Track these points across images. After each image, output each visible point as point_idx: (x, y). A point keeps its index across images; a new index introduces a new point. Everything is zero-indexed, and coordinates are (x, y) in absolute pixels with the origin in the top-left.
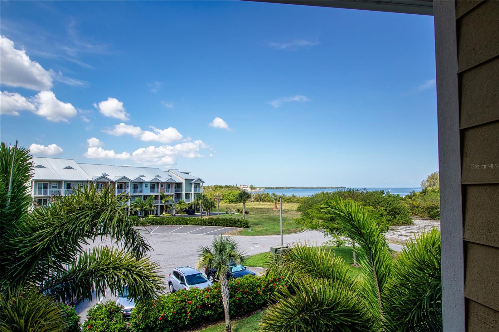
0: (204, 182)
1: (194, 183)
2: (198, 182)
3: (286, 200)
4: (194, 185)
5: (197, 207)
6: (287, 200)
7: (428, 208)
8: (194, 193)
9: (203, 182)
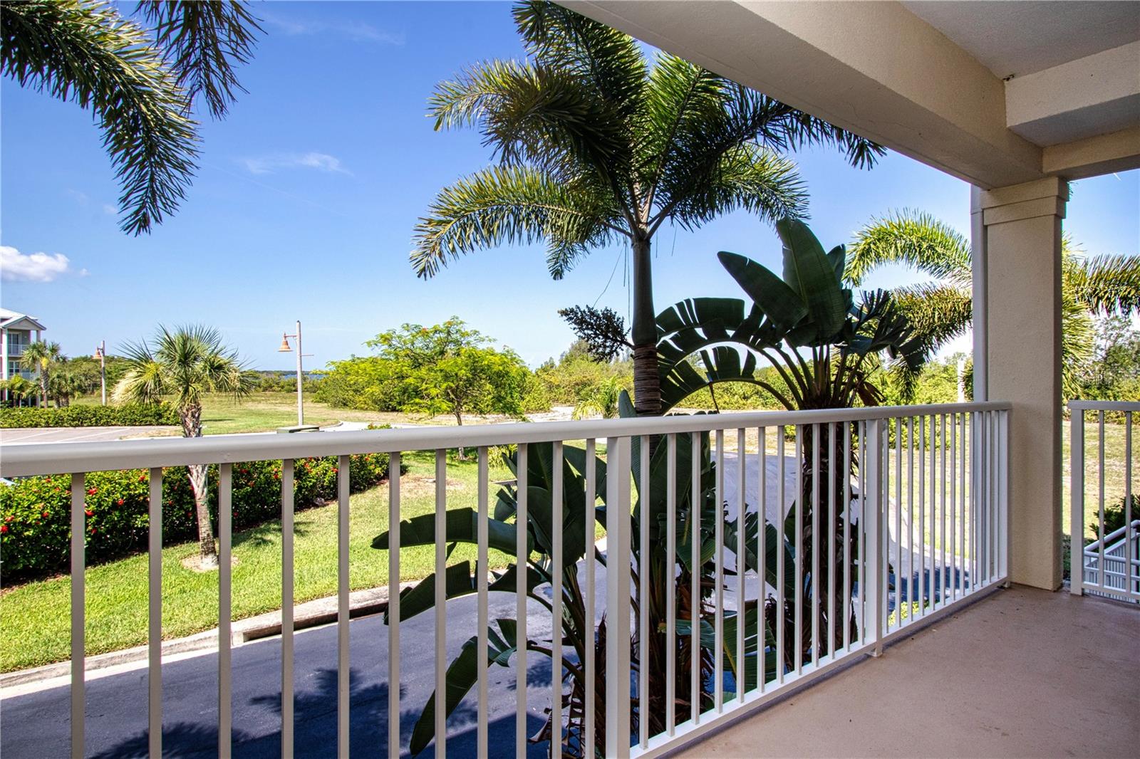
0: (44, 329)
1: (9, 330)
2: (24, 327)
3: (283, 387)
4: (9, 336)
5: (19, 395)
6: (286, 387)
7: (577, 384)
8: (9, 358)
9: (40, 328)
